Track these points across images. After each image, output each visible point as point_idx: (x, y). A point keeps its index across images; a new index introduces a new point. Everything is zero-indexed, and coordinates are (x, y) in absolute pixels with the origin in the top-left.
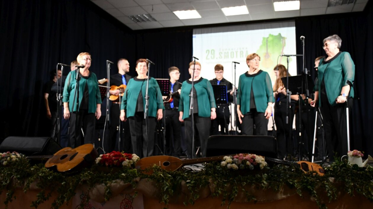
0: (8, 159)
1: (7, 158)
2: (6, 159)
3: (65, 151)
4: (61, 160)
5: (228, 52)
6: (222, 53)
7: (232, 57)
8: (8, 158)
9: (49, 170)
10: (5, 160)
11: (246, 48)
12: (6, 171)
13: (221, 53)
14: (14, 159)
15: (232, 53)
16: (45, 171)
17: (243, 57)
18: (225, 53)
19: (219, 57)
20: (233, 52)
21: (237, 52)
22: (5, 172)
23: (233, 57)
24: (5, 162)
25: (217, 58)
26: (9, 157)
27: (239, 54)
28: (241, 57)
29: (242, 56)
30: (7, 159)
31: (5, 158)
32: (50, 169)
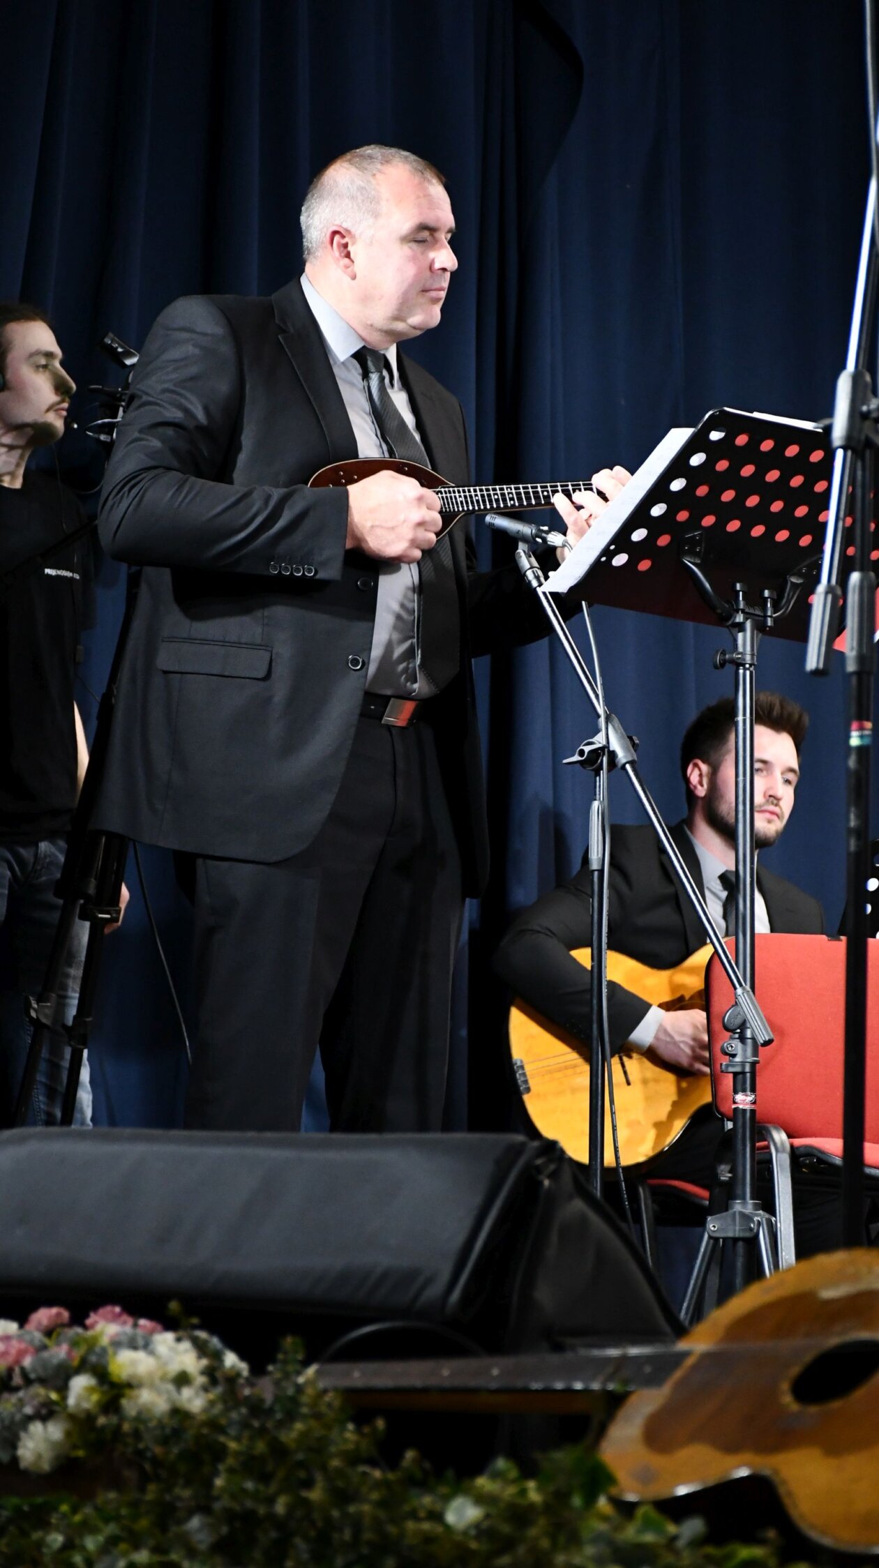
0: (71, 1401)
1: (60, 1378)
2: (54, 1396)
3: (828, 1294)
4: (813, 1409)
8: (80, 1384)
9: (693, 1527)
10: (46, 1413)
12: (91, 1543)
14: (145, 1396)
16: (649, 1538)
22: (83, 1548)
24: (37, 1428)
26: (78, 1371)
30: (63, 1389)
31: (42, 1381)
32: (710, 1522)
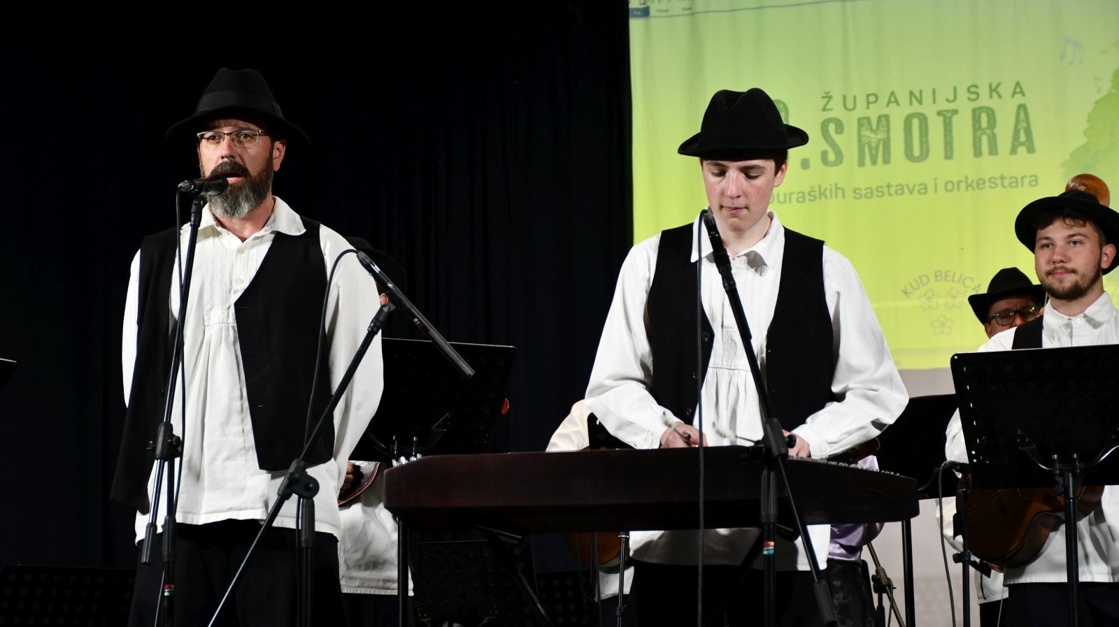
5: (884, 119)
6: (840, 128)
7: (916, 152)
11: (1018, 89)
13: (832, 127)
15: (915, 122)
17: (993, 150)
18: (863, 122)
19: (824, 154)
20: (923, 119)
21: (947, 118)
23: (924, 155)
25: (805, 164)
27: (963, 127)
28: (978, 152)
29: (985, 139)
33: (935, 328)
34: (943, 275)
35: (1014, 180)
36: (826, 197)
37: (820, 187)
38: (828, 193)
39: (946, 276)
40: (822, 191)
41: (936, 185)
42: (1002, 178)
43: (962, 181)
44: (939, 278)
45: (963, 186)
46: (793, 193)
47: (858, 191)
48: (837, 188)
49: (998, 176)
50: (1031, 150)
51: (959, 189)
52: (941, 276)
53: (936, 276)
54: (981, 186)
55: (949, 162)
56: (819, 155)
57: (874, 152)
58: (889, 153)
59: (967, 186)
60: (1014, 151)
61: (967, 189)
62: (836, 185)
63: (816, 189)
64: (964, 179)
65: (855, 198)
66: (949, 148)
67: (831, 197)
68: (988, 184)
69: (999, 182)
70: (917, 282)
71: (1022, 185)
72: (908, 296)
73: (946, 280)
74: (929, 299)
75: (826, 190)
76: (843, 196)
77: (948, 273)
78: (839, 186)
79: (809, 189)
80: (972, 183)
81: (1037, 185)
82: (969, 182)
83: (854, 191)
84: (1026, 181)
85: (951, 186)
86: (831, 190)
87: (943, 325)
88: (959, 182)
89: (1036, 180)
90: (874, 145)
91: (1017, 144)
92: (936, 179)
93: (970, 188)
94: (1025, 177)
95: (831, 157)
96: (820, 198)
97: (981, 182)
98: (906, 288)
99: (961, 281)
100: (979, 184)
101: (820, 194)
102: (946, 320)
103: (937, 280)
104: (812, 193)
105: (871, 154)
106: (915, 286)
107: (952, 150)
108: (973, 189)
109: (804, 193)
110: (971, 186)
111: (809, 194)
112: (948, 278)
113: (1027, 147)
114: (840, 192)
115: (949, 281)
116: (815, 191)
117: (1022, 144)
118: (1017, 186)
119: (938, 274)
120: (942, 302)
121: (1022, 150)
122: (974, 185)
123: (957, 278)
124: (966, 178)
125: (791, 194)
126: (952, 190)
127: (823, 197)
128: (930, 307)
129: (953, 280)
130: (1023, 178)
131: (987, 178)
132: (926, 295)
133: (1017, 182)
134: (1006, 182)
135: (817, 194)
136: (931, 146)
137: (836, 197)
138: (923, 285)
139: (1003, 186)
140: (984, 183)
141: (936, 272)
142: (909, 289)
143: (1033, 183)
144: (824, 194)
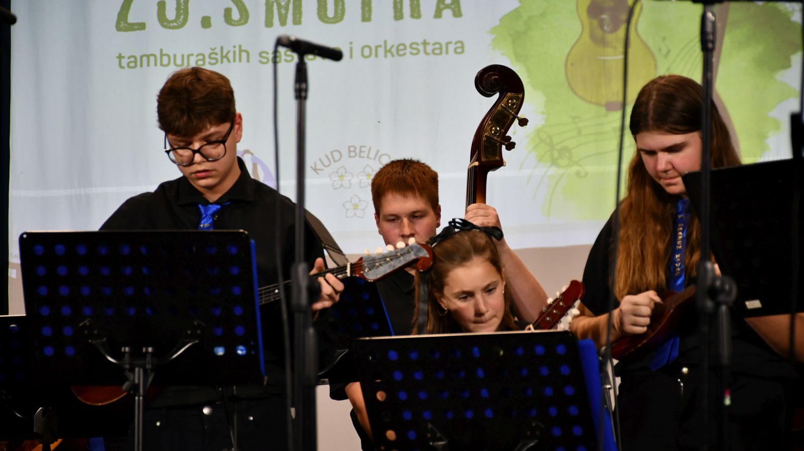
7: (331, 13)
17: (416, 13)
19: (228, 12)
23: (339, 16)
25: (206, 22)
28: (398, 15)
33: (347, 210)
34: (358, 151)
35: (437, 46)
36: (229, 61)
37: (222, 48)
38: (231, 56)
39: (361, 151)
40: (224, 54)
41: (351, 49)
42: (425, 43)
43: (380, 46)
44: (352, 154)
45: (381, 51)
46: (192, 55)
47: (264, 55)
48: (241, 51)
49: (420, 41)
50: (457, 13)
51: (376, 56)
52: (353, 151)
53: (350, 151)
54: (401, 53)
55: (366, 24)
56: (223, 12)
57: (283, 12)
58: (300, 13)
59: (386, 52)
60: (438, 14)
61: (386, 56)
62: (240, 46)
63: (218, 51)
64: (382, 44)
65: (261, 62)
66: (367, 9)
67: (234, 61)
68: (408, 50)
69: (421, 47)
70: (328, 158)
71: (447, 52)
72: (318, 173)
73: (360, 157)
74: (341, 177)
75: (229, 52)
76: (248, 61)
77: (363, 149)
78: (243, 48)
79: (211, 51)
80: (392, 46)
81: (463, 52)
82: (388, 47)
83: (260, 54)
84: (451, 47)
85: (369, 51)
86: (234, 52)
87: (356, 207)
88: (377, 47)
89: (462, 47)
90: (283, 4)
91: (442, 6)
92: (351, 43)
93: (389, 54)
94: (450, 43)
95: (236, 15)
96: (222, 62)
97: (401, 47)
98: (315, 163)
99: (378, 157)
100: (399, 50)
101: (222, 57)
102: (360, 201)
103: (350, 157)
104: (213, 56)
105: (280, 14)
106: (326, 163)
107: (370, 11)
108: (393, 56)
109: (203, 55)
110: (390, 51)
111: (210, 57)
112: (362, 154)
113: (453, 10)
114: (244, 55)
115: (363, 157)
116: (216, 54)
117: (448, 7)
118: (441, 53)
119: (352, 149)
120: (355, 180)
121: (447, 13)
122: (394, 50)
123: (372, 155)
124: (385, 42)
125: (189, 56)
126: (370, 56)
127: (225, 60)
128: (342, 185)
129: (368, 157)
130: (447, 44)
131: (408, 44)
132: (337, 172)
133: (441, 49)
134: (429, 48)
135: (219, 57)
136: (346, 6)
137: (240, 60)
138: (335, 161)
139: (426, 53)
140: (405, 49)
141: (349, 147)
142: (319, 166)
143: (459, 50)
144: (226, 57)
